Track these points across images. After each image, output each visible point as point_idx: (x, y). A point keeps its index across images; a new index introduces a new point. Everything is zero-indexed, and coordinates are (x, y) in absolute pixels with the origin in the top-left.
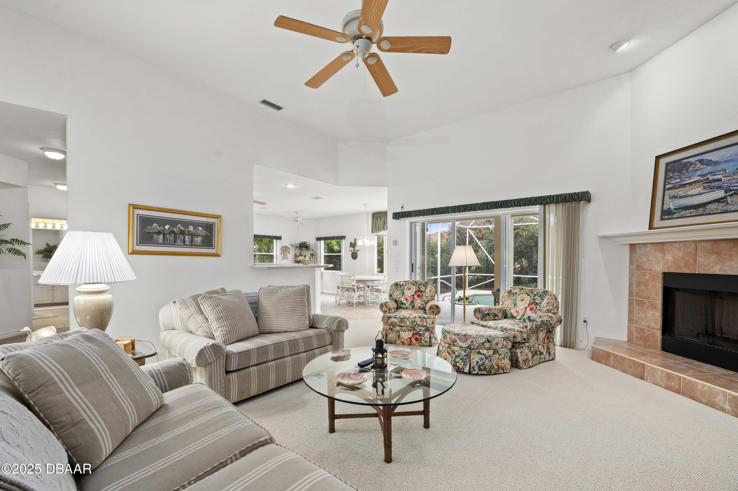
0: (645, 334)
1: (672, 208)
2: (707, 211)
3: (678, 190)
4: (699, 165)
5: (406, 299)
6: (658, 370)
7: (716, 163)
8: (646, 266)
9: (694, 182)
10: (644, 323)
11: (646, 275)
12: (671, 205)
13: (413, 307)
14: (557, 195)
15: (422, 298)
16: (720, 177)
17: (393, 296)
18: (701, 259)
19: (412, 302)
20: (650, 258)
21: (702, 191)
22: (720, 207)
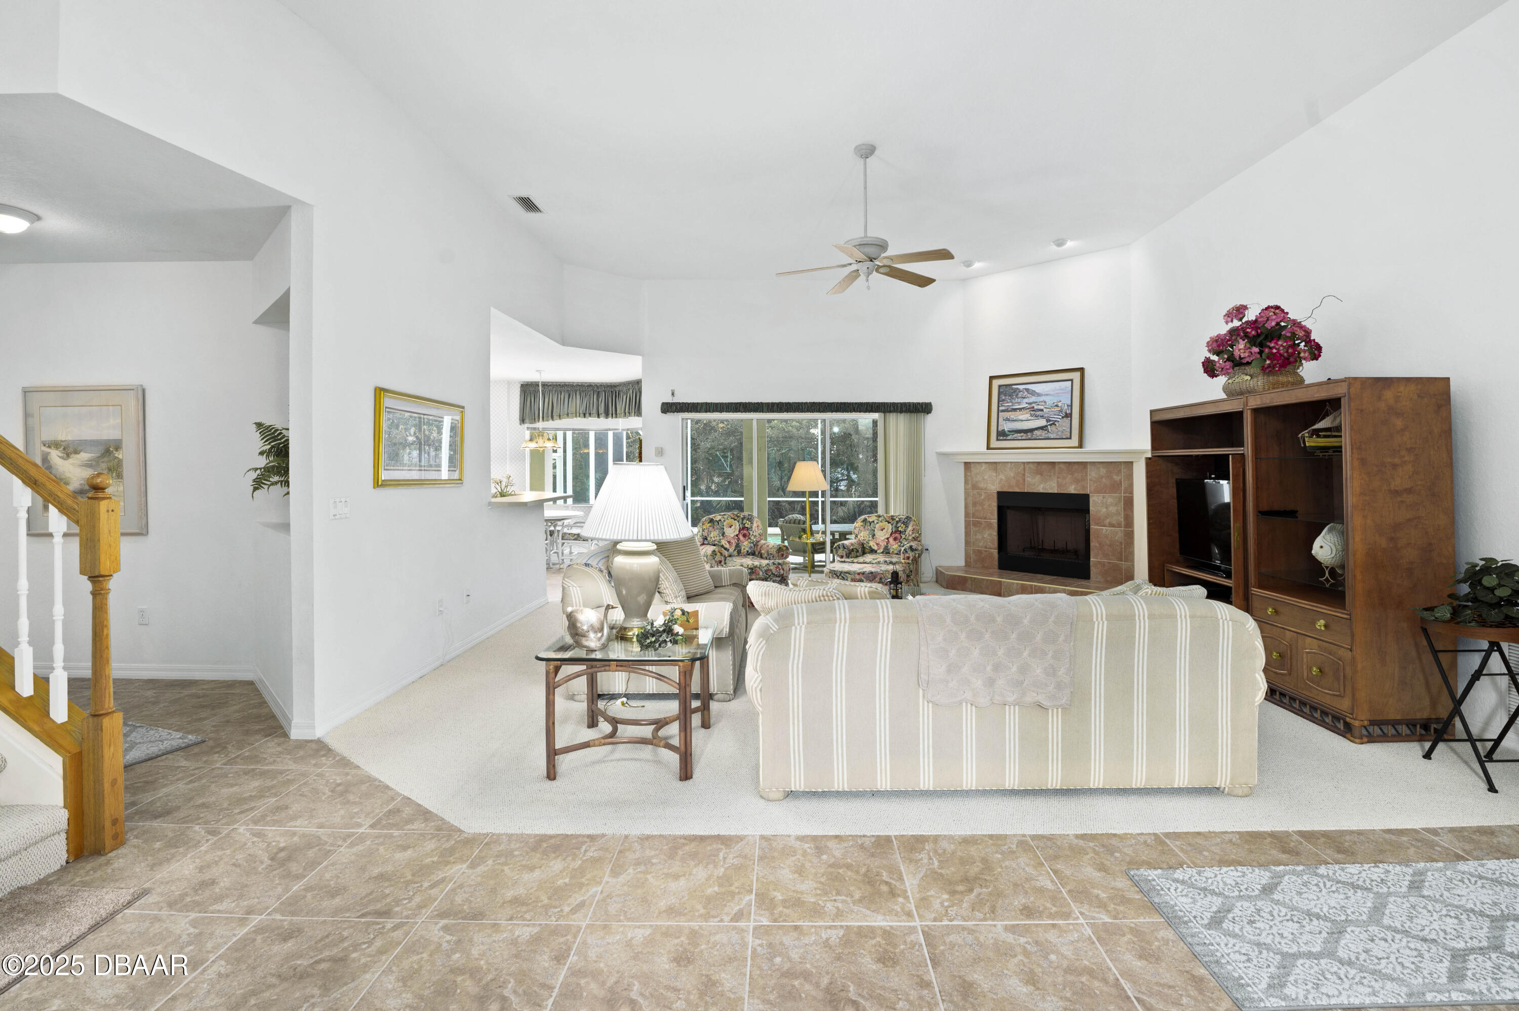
0: (983, 556)
1: (1006, 430)
2: (1034, 436)
3: (1010, 413)
4: (1026, 393)
5: (729, 542)
6: (1014, 583)
7: (1039, 395)
8: (982, 485)
9: (1023, 408)
10: (981, 544)
11: (981, 495)
12: (1007, 426)
13: (739, 552)
14: (901, 403)
15: (749, 538)
16: (1042, 407)
17: (709, 539)
18: (1028, 479)
19: (738, 546)
20: (986, 477)
21: (1030, 418)
22: (1043, 434)
